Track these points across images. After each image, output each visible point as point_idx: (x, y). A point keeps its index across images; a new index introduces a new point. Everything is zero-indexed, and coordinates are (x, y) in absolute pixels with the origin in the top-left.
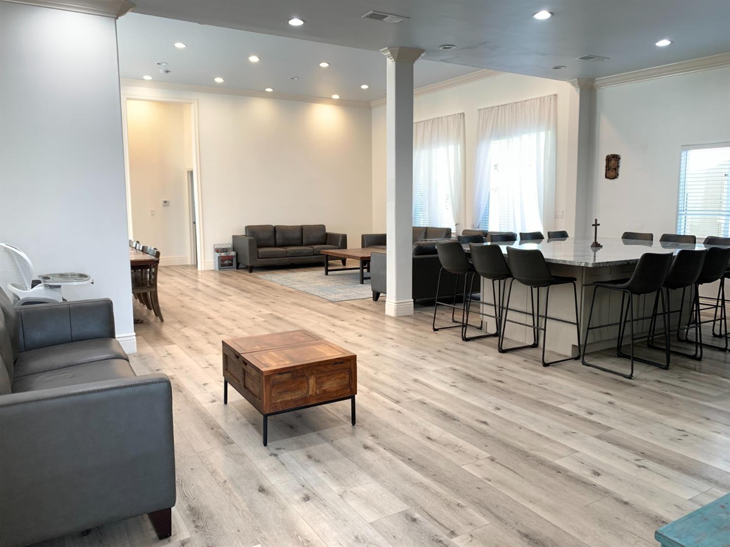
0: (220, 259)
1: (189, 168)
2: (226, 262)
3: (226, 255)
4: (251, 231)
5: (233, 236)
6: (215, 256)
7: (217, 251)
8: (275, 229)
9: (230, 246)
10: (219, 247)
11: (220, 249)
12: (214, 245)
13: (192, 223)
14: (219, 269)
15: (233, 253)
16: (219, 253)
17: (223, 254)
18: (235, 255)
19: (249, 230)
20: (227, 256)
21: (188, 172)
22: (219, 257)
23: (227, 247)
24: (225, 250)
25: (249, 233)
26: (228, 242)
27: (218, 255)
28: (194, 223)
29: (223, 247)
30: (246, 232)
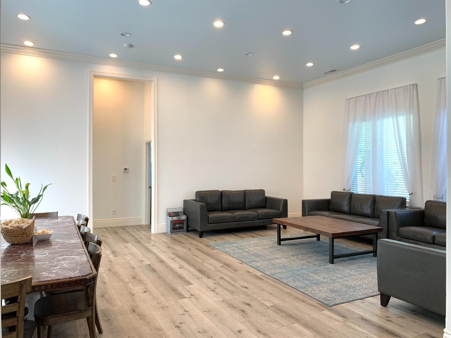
0: (173, 222)
1: (147, 139)
2: (177, 226)
3: (177, 219)
4: (201, 196)
5: (184, 201)
6: (167, 219)
7: (170, 215)
8: (222, 194)
9: (181, 210)
10: (171, 211)
11: (173, 213)
12: (167, 209)
13: (148, 187)
14: (171, 232)
15: (184, 217)
16: (172, 217)
17: (175, 218)
18: (186, 219)
19: (199, 195)
20: (179, 220)
21: (146, 143)
22: (171, 221)
23: (178, 210)
24: (177, 214)
25: (199, 198)
26: (179, 206)
27: (170, 219)
28: (150, 187)
29: (175, 211)
30: (196, 197)
